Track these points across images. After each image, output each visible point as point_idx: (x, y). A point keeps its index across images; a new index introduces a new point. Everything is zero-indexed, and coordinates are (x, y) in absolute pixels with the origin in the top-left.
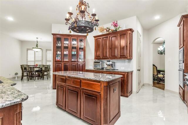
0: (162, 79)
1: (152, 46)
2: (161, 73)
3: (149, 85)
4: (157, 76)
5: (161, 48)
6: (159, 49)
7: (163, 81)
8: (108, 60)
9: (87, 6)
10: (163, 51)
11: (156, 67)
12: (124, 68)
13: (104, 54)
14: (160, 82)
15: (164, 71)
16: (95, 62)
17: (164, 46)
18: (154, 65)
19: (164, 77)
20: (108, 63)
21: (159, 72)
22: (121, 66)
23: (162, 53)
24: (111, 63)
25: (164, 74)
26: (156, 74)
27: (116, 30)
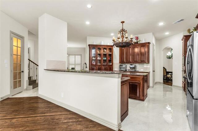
0: (170, 78)
1: (162, 52)
2: (169, 74)
3: (160, 83)
4: (166, 76)
5: (169, 54)
6: (168, 54)
7: (172, 80)
8: (131, 64)
9: (126, 32)
10: (171, 56)
11: (166, 69)
12: (143, 70)
13: (128, 60)
14: (168, 81)
15: (172, 72)
16: (120, 66)
17: (172, 52)
18: (164, 68)
19: (172, 77)
20: (131, 66)
21: (168, 73)
22: (140, 68)
23: (170, 58)
24: (134, 66)
25: (171, 75)
26: (165, 74)
27: (137, 43)
